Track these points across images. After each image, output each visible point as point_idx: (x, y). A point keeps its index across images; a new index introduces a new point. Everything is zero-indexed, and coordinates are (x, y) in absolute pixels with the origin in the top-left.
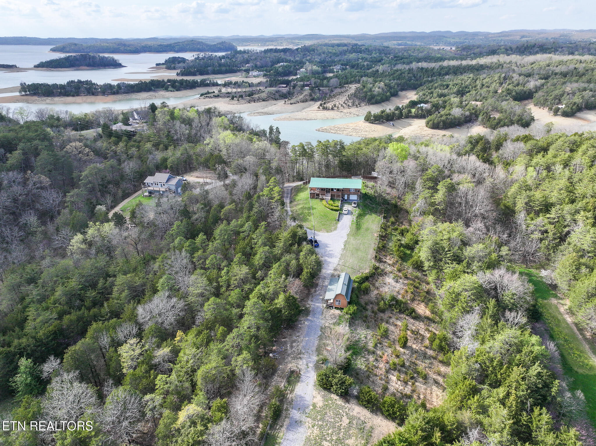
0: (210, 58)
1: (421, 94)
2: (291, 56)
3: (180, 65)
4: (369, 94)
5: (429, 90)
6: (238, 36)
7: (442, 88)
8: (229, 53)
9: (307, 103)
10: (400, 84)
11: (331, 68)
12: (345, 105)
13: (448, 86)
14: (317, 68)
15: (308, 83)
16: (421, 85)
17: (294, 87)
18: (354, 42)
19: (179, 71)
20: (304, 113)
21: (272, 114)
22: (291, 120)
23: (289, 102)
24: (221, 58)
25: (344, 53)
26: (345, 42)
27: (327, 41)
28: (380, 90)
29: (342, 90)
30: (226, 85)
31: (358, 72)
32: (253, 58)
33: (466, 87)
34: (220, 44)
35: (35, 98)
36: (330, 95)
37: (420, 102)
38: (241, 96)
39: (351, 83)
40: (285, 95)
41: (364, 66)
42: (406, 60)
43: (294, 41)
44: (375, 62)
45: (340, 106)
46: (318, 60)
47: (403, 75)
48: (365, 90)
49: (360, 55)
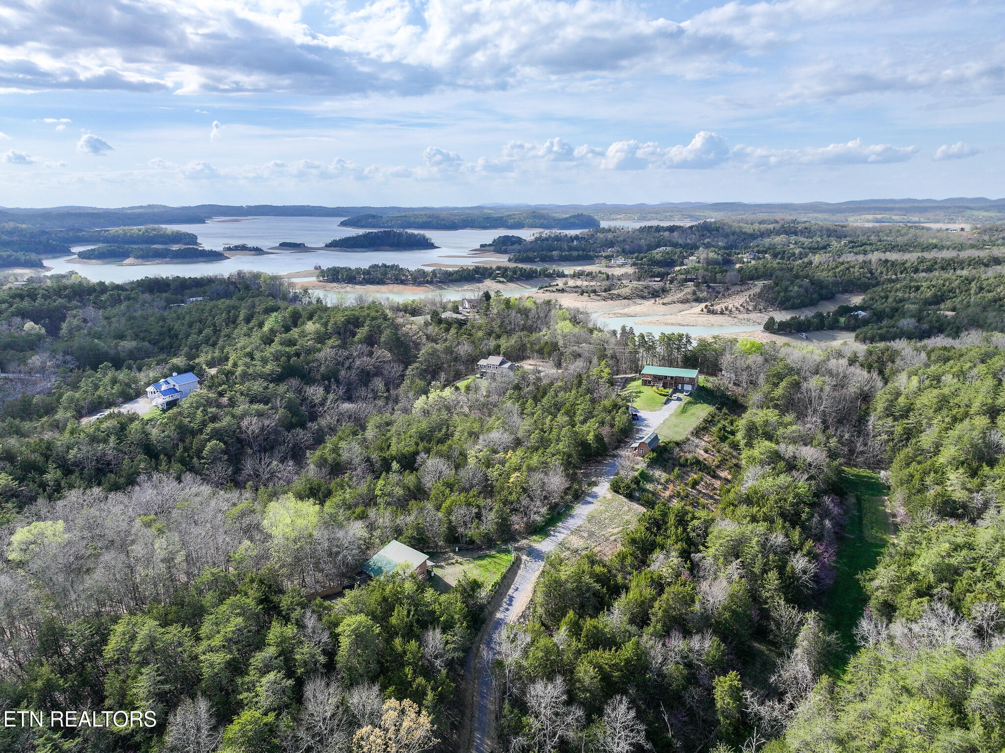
0: (558, 238)
1: (867, 296)
2: (679, 236)
3: (514, 247)
4: (782, 294)
5: (885, 292)
8: (586, 231)
9: (688, 305)
11: (739, 256)
12: (742, 309)
13: (918, 288)
14: (716, 256)
15: (694, 277)
17: (671, 282)
18: (792, 217)
19: (512, 255)
20: (679, 317)
21: (635, 316)
23: (661, 302)
24: (572, 239)
25: (769, 233)
26: (777, 215)
27: (747, 214)
28: (802, 290)
29: (743, 288)
30: (575, 276)
32: (622, 238)
33: (950, 291)
35: (335, 284)
36: (723, 295)
37: (859, 308)
38: (594, 292)
39: (759, 278)
40: (657, 292)
41: (793, 254)
43: (692, 213)
44: (815, 249)
45: (734, 309)
46: (723, 245)
47: (852, 270)
48: (777, 289)
49: (793, 238)
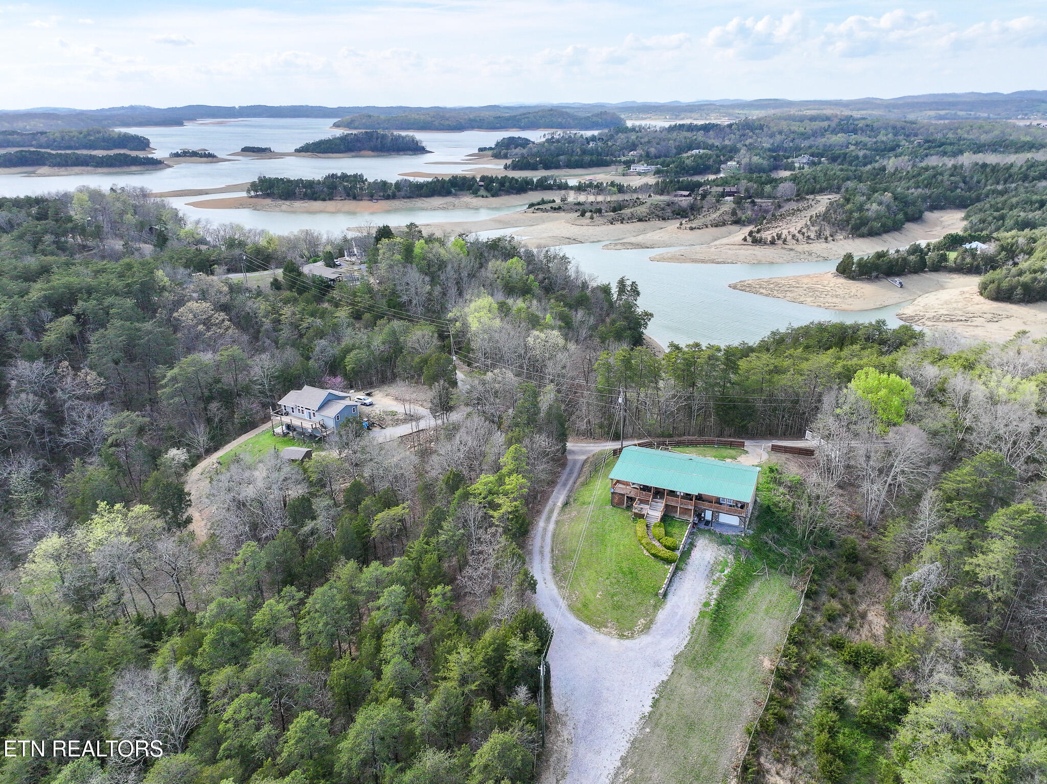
0: (571, 141)
1: (975, 219)
2: (717, 136)
3: (517, 151)
4: (856, 215)
5: (997, 210)
6: (634, 102)
7: (1028, 207)
8: (606, 131)
9: (724, 229)
10: (930, 197)
11: (790, 160)
12: (800, 237)
13: (1042, 204)
14: (761, 161)
15: (734, 189)
16: (978, 199)
17: (704, 197)
18: (847, 113)
19: (509, 162)
20: (713, 249)
21: (652, 247)
22: (684, 261)
23: (689, 226)
24: (588, 140)
25: (823, 132)
26: (828, 112)
27: (793, 111)
28: (883, 208)
29: (801, 205)
30: (580, 188)
31: (842, 170)
32: (646, 139)
34: (597, 115)
35: (268, 201)
36: (773, 215)
37: (972, 239)
38: (599, 211)
39: (821, 191)
40: (684, 211)
41: (857, 157)
42: (949, 148)
43: (731, 111)
44: (882, 151)
45: (789, 238)
46: (768, 146)
47: (940, 178)
48: (849, 206)
49: (853, 138)
